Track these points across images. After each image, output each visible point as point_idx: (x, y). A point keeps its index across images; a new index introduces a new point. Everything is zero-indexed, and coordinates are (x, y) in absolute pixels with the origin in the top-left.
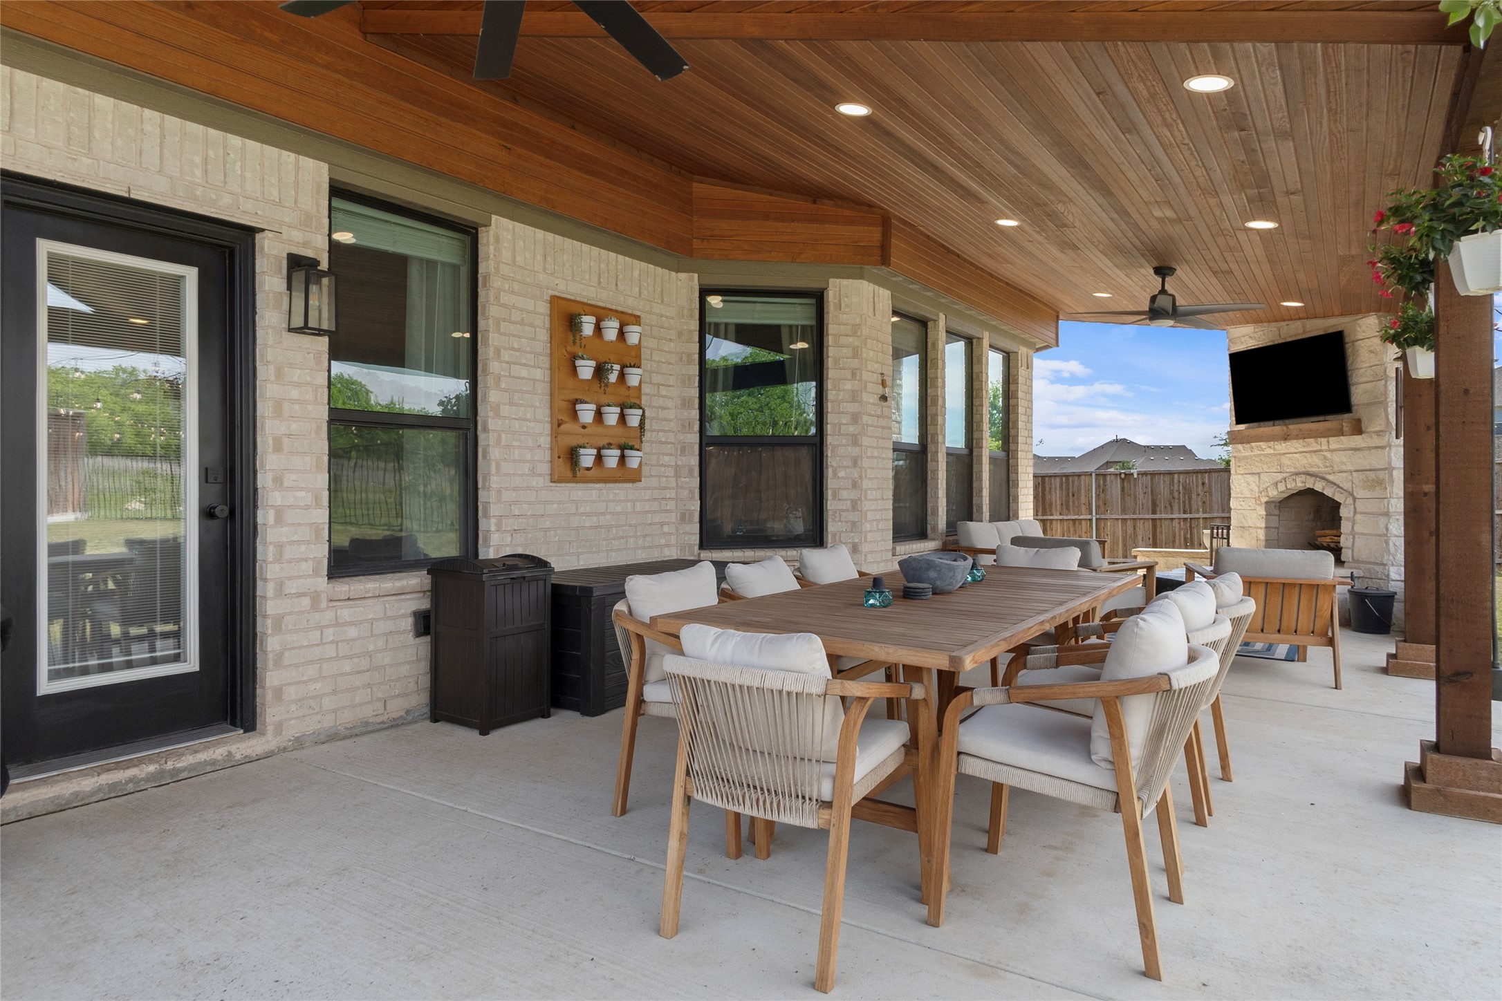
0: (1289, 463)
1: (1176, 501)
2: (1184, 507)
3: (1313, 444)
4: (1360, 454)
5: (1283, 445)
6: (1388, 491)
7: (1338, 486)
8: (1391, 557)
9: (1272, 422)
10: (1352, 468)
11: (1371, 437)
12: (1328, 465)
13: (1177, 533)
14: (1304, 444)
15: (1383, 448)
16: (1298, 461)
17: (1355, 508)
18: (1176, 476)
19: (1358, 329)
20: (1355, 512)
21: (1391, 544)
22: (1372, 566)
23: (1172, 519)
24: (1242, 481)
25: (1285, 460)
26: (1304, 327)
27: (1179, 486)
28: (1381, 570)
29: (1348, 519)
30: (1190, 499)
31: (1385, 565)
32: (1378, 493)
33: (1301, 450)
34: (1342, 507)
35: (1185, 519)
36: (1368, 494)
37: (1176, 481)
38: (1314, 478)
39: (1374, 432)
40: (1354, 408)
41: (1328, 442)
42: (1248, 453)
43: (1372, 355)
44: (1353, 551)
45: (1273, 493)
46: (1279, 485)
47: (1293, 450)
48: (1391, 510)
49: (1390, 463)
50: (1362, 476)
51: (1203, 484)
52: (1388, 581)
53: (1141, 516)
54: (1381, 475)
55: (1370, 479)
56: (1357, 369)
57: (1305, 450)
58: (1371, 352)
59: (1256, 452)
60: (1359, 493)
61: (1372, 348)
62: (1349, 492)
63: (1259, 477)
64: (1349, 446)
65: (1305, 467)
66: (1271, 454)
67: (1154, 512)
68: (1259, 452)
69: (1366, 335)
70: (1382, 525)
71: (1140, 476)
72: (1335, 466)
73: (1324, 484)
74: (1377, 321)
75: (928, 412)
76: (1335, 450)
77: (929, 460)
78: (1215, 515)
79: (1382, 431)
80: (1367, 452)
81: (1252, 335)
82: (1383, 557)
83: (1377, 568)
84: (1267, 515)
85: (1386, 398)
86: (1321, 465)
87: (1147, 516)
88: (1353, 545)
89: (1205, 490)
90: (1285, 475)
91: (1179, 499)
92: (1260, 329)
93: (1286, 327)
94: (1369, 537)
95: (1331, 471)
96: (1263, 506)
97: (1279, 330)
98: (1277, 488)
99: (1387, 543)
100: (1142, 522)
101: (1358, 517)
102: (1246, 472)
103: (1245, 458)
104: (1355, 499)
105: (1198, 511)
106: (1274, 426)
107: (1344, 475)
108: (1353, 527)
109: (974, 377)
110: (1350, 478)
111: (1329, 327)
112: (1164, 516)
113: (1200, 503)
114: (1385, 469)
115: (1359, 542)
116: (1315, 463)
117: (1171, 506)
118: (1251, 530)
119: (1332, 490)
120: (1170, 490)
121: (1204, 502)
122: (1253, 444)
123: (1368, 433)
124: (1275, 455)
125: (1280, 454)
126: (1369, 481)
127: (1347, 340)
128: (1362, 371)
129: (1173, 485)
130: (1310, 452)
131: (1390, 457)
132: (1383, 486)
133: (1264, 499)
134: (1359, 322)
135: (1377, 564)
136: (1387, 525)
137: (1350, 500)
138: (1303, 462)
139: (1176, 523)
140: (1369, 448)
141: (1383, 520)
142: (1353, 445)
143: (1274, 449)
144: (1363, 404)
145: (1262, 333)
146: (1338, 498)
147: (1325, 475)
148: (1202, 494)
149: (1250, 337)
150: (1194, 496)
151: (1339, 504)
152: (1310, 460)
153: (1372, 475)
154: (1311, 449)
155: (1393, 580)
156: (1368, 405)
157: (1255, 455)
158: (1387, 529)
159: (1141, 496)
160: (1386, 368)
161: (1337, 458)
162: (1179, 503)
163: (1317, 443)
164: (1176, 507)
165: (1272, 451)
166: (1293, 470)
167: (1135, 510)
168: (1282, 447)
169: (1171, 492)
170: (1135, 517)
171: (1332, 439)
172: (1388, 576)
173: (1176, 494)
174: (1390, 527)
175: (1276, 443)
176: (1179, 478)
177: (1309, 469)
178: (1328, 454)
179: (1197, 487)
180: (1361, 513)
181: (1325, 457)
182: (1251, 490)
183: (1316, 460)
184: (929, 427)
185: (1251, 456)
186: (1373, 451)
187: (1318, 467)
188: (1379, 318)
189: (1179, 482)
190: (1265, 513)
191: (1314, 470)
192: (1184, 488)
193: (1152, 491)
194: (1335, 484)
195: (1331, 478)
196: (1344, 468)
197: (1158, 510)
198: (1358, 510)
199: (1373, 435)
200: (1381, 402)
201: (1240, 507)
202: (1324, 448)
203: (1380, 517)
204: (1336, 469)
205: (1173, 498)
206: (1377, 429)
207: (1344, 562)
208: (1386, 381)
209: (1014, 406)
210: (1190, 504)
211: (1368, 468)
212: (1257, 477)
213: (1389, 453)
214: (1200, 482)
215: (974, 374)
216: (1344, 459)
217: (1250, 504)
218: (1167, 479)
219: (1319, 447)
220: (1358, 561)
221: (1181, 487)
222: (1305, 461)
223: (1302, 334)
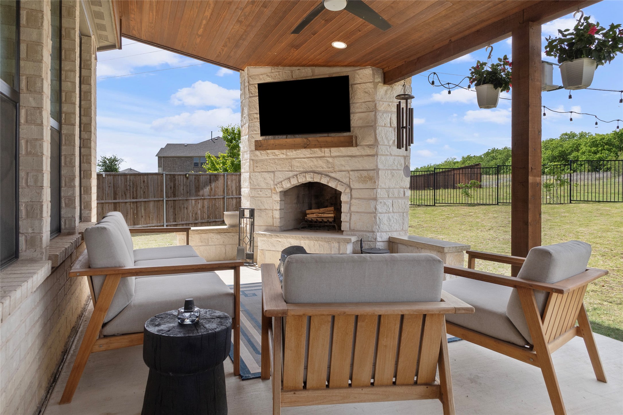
0: (298, 165)
1: (129, 191)
2: (133, 195)
3: (318, 152)
4: (356, 160)
5: (294, 152)
6: (376, 183)
7: (339, 181)
8: (377, 227)
9: (285, 136)
10: (349, 169)
11: (364, 149)
12: (330, 166)
13: (129, 210)
14: (311, 152)
15: (373, 156)
16: (306, 163)
17: (351, 195)
18: (128, 177)
19: (357, 76)
20: (351, 198)
21: (378, 218)
22: (364, 233)
23: (126, 202)
24: (259, 177)
25: (295, 163)
26: (313, 72)
27: (130, 183)
28: (371, 235)
29: (346, 202)
30: (136, 191)
31: (373, 232)
32: (369, 185)
33: (308, 156)
34: (342, 195)
35: (133, 202)
36: (362, 186)
37: (128, 179)
38: (320, 175)
39: (366, 145)
40: (352, 129)
41: (330, 151)
42: (264, 157)
43: (366, 95)
44: (350, 223)
45: (287, 185)
46: (292, 180)
47: (302, 156)
48: (378, 196)
49: (377, 166)
50: (357, 174)
51: (144, 182)
52: (376, 242)
53: (107, 201)
54: (371, 173)
55: (363, 176)
56: (354, 103)
57: (311, 156)
58: (366, 92)
59: (271, 157)
60: (355, 185)
61: (366, 90)
62: (347, 185)
63: (274, 175)
64: (347, 154)
65: (311, 168)
66: (283, 159)
67: (115, 198)
68: (273, 157)
69: (362, 81)
70: (372, 206)
71: (106, 176)
72: (336, 167)
73: (328, 179)
74: (371, 72)
75: (22, 37)
76: (336, 157)
77: (22, 120)
78: (151, 199)
79: (372, 145)
80: (361, 158)
81: (269, 74)
82: (372, 227)
83: (368, 234)
84: (280, 201)
85: (375, 124)
86: (325, 166)
87: (110, 201)
88: (350, 220)
89: (145, 185)
90: (295, 173)
91: (130, 190)
92: (276, 70)
93: (297, 71)
94: (363, 214)
95: (333, 171)
96: (279, 194)
97: (292, 72)
98: (290, 182)
99: (375, 217)
100: (107, 205)
101: (353, 201)
102: (262, 170)
103: (262, 161)
104: (351, 190)
105: (141, 197)
106: (286, 138)
107: (344, 173)
108: (350, 208)
109: (63, 33)
110: (348, 175)
111: (334, 73)
112: (121, 201)
113: (142, 193)
114: (374, 170)
115: (354, 217)
116: (321, 165)
117: (125, 195)
118: (267, 211)
119: (336, 183)
120: (125, 185)
121: (144, 192)
122: (268, 151)
123: (361, 146)
124: (287, 159)
125: (290, 159)
126: (362, 177)
127: (351, 82)
128: (358, 105)
129: (127, 182)
130: (316, 157)
131: (377, 162)
132: (373, 180)
133: (279, 190)
134: (358, 71)
135: (369, 232)
136: (375, 206)
137: (348, 190)
138: (310, 164)
139: (128, 204)
140: (362, 156)
141: (373, 203)
142: (349, 154)
143: (286, 155)
144: (359, 127)
145: (277, 73)
146: (339, 188)
147: (328, 173)
148: (143, 187)
149: (267, 75)
150: (139, 188)
151: (340, 193)
152: (316, 163)
153: (365, 173)
154: (317, 156)
155: (378, 242)
156: (361, 127)
157: (270, 159)
158: (376, 209)
159: (107, 189)
160: (376, 104)
161: (338, 162)
162: (130, 193)
163: (321, 151)
164: (128, 195)
165: (284, 157)
166: (302, 170)
167: (103, 197)
168: (292, 153)
169: (126, 186)
170: (103, 201)
171: (333, 149)
172: (376, 239)
173: (128, 187)
174: (377, 207)
175: (288, 151)
176: (130, 177)
177: (315, 169)
178: (330, 160)
179: (140, 183)
180: (356, 199)
181: (328, 162)
182: (267, 183)
183: (320, 162)
184: (22, 63)
185: (266, 159)
186: (365, 158)
187: (323, 168)
188: (373, 70)
189: (130, 180)
190: (279, 199)
191: (319, 169)
192: (133, 184)
193: (114, 185)
194: (337, 179)
195: (333, 175)
196: (343, 169)
197: (118, 197)
198: (354, 196)
199: (365, 148)
200: (372, 126)
201: (258, 196)
202: (327, 155)
203: (371, 201)
204: (337, 169)
205: (127, 190)
206: (368, 143)
207: (343, 231)
208: (376, 113)
209: (85, 92)
210: (136, 193)
211: (361, 168)
212: (272, 174)
213: (377, 159)
214: (142, 181)
215: (63, 30)
216: (343, 163)
217: (267, 193)
218: (123, 178)
219: (323, 155)
220: (353, 230)
221: (131, 183)
222: (312, 164)
223: (311, 76)
